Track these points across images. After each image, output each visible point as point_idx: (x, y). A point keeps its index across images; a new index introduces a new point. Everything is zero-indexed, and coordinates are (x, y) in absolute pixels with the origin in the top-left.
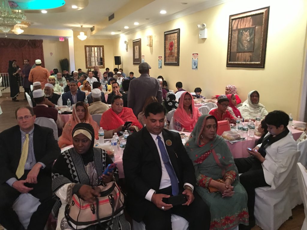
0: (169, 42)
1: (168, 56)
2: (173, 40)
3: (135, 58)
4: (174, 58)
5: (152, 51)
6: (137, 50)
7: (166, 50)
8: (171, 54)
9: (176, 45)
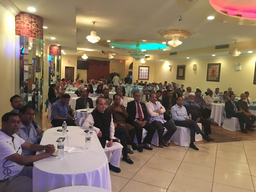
0: (212, 69)
1: (211, 76)
2: (215, 68)
3: (179, 76)
4: (216, 78)
5: (195, 73)
6: (181, 71)
7: (209, 73)
8: (213, 75)
9: (217, 71)
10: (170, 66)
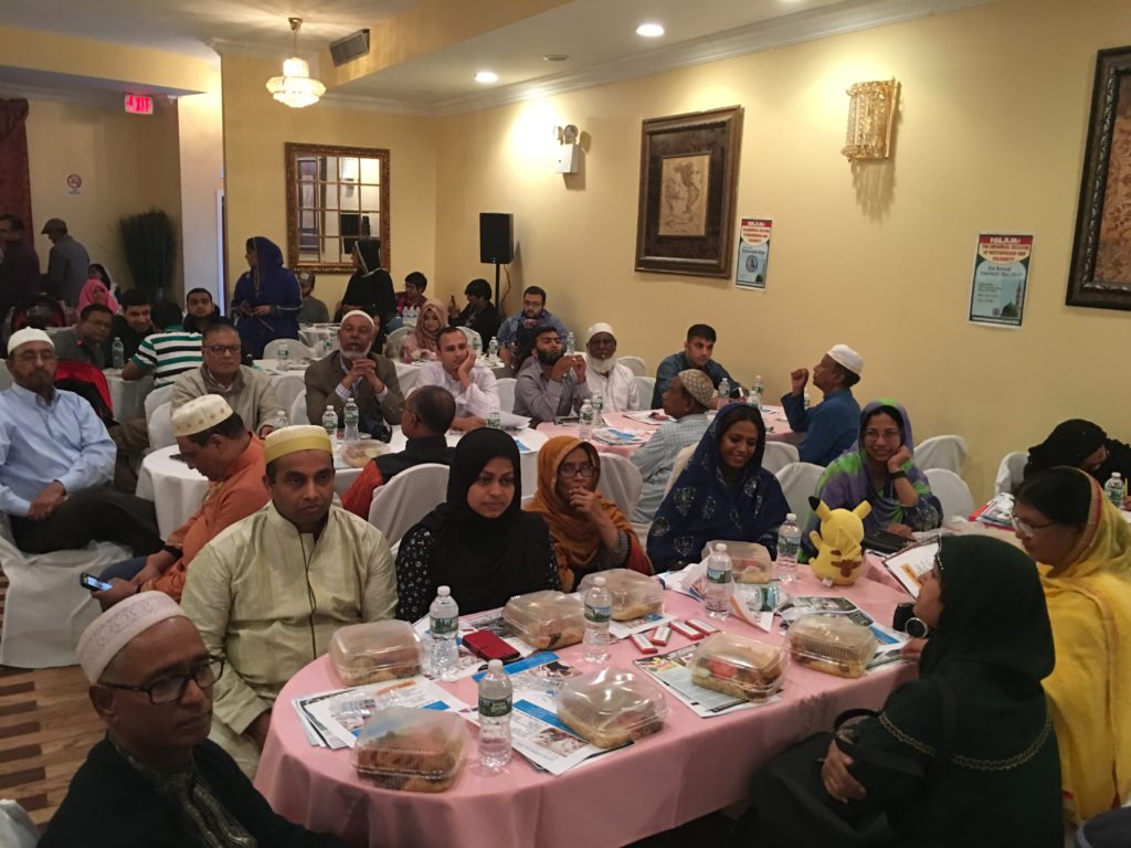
3: (663, 231)
6: (687, 182)
10: (568, 134)
